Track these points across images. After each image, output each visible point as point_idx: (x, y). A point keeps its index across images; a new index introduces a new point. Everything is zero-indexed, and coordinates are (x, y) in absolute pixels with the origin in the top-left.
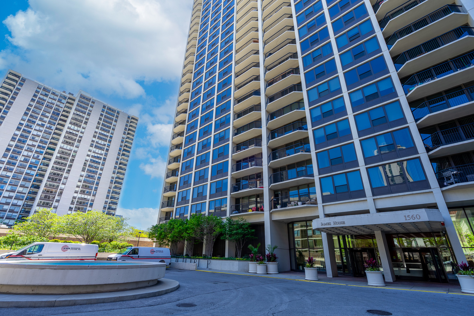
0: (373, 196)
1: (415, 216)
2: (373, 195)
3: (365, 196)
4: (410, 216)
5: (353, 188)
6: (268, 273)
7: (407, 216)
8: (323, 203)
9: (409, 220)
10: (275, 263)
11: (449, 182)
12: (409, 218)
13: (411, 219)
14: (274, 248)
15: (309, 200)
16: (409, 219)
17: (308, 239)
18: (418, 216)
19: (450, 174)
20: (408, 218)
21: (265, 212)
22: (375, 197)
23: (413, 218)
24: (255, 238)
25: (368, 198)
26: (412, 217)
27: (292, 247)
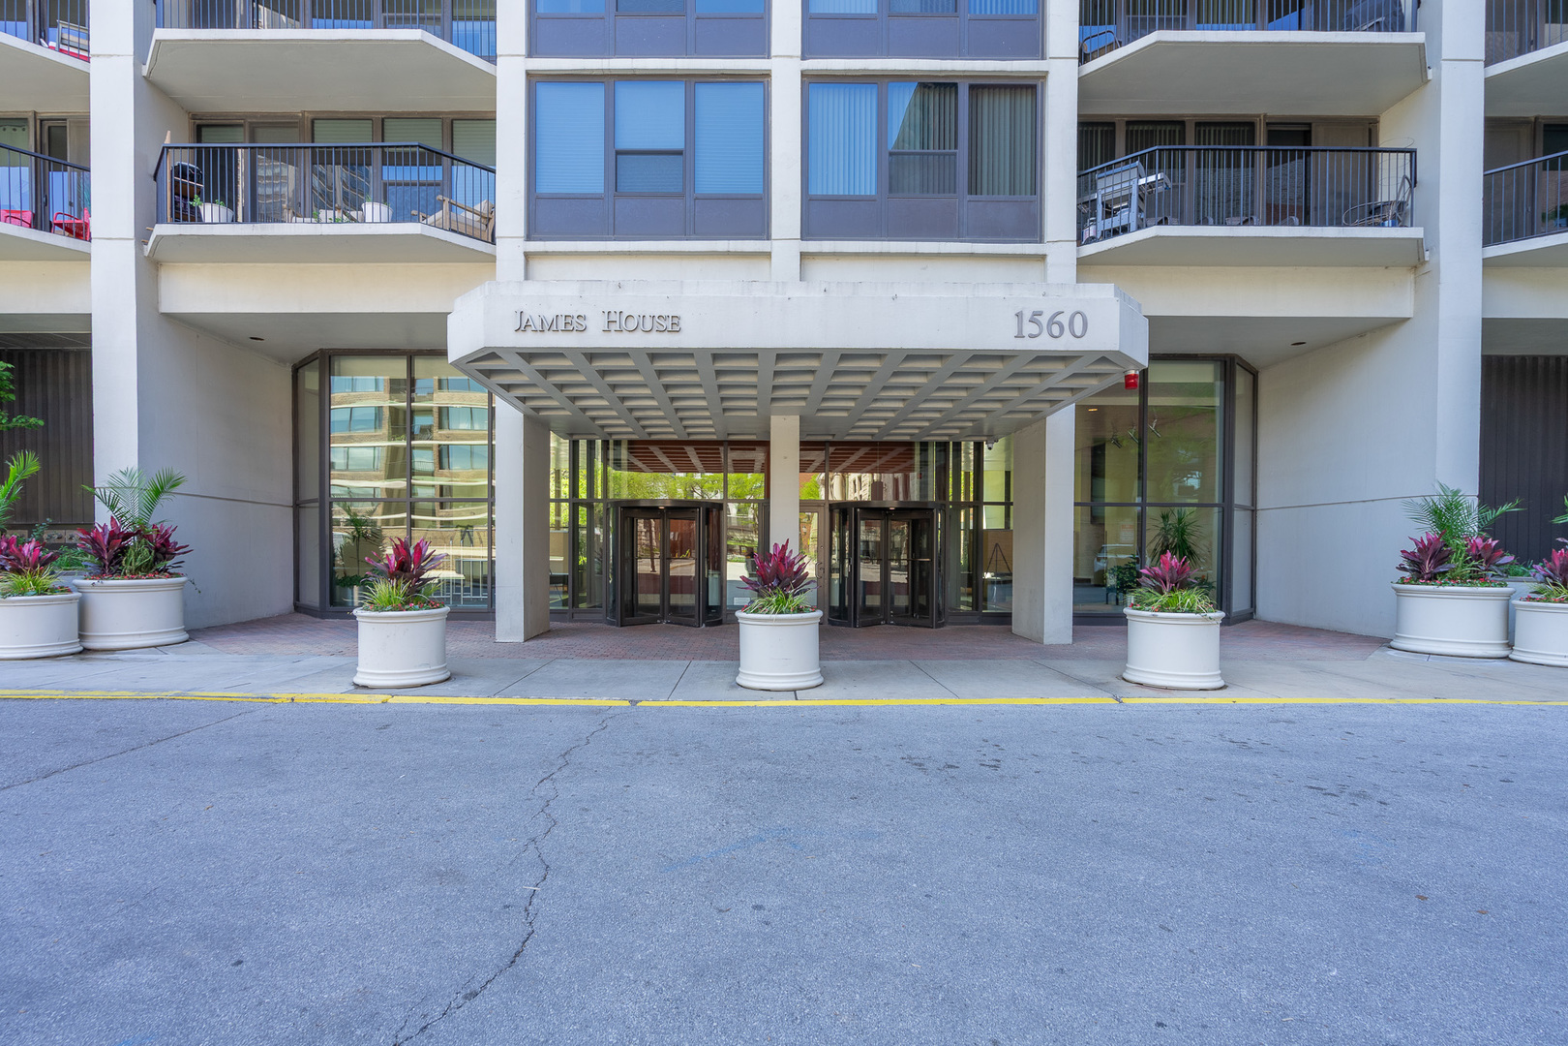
0: (802, 239)
1: (1064, 319)
2: (806, 234)
3: (763, 231)
4: (1044, 320)
5: (713, 176)
6: (91, 644)
7: (1027, 316)
8: (529, 238)
9: (1032, 336)
10: (163, 581)
11: (1115, 222)
12: (1033, 329)
13: (1045, 334)
14: (158, 492)
15: (446, 206)
16: (1036, 332)
17: (412, 448)
18: (1078, 320)
19: (1130, 187)
20: (1030, 328)
21: (96, 248)
22: (813, 246)
23: (1056, 330)
24: (19, 421)
25: (774, 246)
26: (1052, 322)
27: (311, 491)
